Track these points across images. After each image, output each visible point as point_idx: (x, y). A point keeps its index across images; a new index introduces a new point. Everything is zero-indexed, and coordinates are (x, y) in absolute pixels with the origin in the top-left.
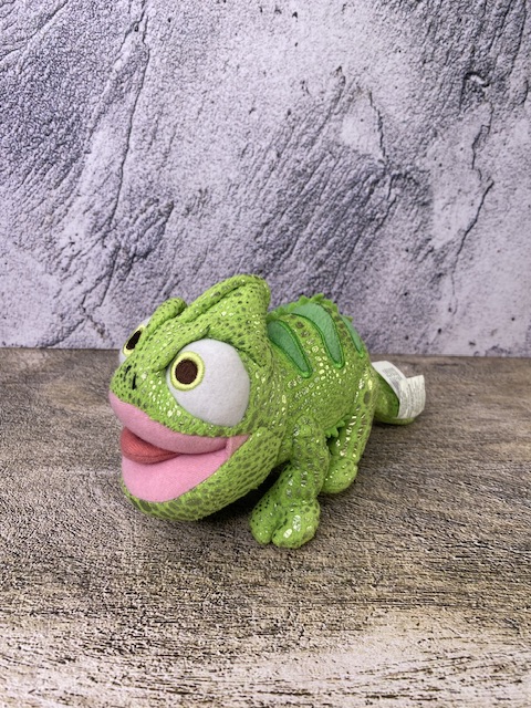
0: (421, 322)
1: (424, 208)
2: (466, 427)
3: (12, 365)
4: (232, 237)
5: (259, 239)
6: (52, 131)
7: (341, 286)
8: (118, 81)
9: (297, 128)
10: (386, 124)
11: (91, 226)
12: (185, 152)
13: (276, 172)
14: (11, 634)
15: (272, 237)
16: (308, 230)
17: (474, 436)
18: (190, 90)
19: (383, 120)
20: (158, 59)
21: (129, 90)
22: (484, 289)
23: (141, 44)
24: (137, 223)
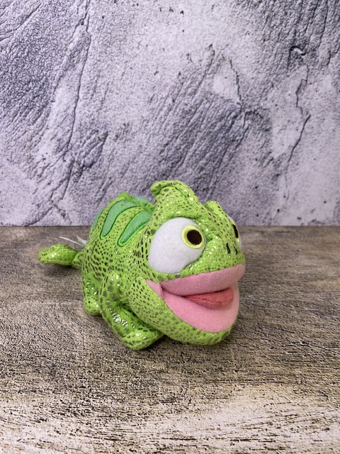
0: (266, 205)
1: (267, 133)
2: (295, 271)
3: (7, 237)
4: (145, 153)
5: (162, 154)
6: (30, 88)
7: (215, 183)
8: (72, 56)
9: (185, 83)
10: (241, 80)
11: (56, 148)
12: (114, 100)
13: (172, 111)
14: (6, 405)
15: (170, 153)
16: (193, 148)
17: (300, 276)
18: (117, 61)
19: (239, 78)
20: (96, 42)
21: (78, 62)
22: (306, 184)
23: (86, 32)
24: (85, 145)
